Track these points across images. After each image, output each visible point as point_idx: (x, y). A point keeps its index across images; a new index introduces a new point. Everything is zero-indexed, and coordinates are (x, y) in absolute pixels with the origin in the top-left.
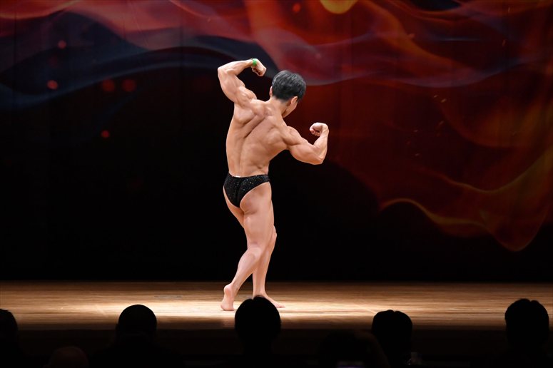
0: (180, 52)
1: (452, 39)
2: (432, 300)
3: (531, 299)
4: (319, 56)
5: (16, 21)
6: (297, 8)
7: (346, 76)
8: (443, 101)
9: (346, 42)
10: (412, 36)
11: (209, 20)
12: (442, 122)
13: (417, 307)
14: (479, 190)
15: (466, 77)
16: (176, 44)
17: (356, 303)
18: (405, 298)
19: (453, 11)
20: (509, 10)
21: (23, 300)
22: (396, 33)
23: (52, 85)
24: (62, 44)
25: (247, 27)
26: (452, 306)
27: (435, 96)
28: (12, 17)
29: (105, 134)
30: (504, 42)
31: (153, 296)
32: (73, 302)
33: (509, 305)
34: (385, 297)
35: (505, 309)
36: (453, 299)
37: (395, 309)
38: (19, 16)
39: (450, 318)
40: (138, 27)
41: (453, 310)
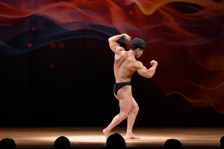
0: (83, 31)
1: (195, 26)
4: (140, 33)
5: (15, 19)
6: (131, 13)
7: (151, 41)
8: (192, 51)
9: (151, 27)
10: (179, 24)
11: (95, 18)
12: (191, 60)
13: (183, 138)
14: (206, 88)
16: (82, 28)
17: (157, 136)
18: (178, 134)
19: (196, 14)
20: (219, 13)
21: (18, 135)
22: (172, 23)
23: (30, 45)
24: (34, 29)
25: (110, 21)
26: (198, 138)
27: (188, 49)
28: (13, 17)
29: (52, 66)
30: (217, 27)
31: (72, 133)
32: (39, 136)
33: (222, 137)
34: (168, 133)
35: (220, 139)
36: (198, 134)
37: (174, 138)
38: (16, 17)
39: (196, 142)
40: (65, 21)
41: (198, 139)
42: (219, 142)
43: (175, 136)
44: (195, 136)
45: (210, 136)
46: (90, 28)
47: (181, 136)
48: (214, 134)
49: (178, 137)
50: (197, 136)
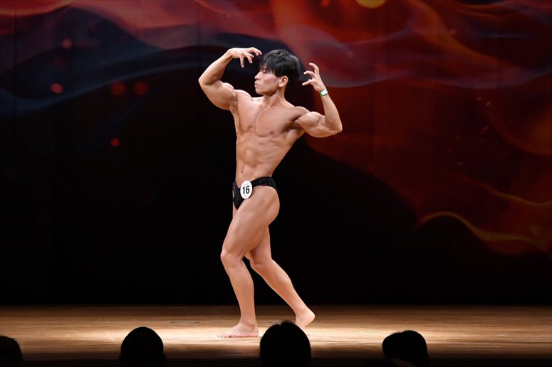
0: (197, 51)
1: (497, 36)
2: (479, 325)
4: (350, 54)
5: (16, 17)
7: (381, 77)
8: (488, 104)
9: (380, 39)
10: (453, 32)
11: (229, 16)
12: (486, 128)
15: (513, 77)
16: (191, 42)
18: (449, 323)
19: (498, 4)
21: (25, 326)
22: (434, 29)
23: (57, 88)
24: (67, 44)
25: (271, 24)
26: (501, 332)
27: (479, 99)
28: (11, 13)
29: (115, 143)
31: (169, 322)
32: (81, 329)
40: (151, 24)
41: (501, 336)
43: (442, 329)
44: (493, 330)
45: (536, 329)
46: (216, 43)
47: (457, 329)
49: (451, 331)
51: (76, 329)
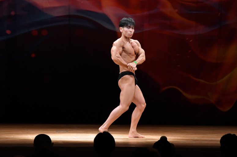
0: (69, 17)
1: (195, 12)
2: (186, 134)
3: (232, 133)
7: (146, 29)
8: (191, 41)
9: (146, 13)
10: (176, 10)
11: (82, 2)
12: (190, 51)
13: (179, 137)
14: (206, 82)
15: (202, 30)
16: (67, 14)
17: (150, 135)
18: (173, 133)
22: (169, 10)
23: (8, 32)
24: (13, 13)
25: (100, 6)
27: (187, 39)
29: (33, 55)
30: (219, 14)
31: (55, 131)
32: (18, 134)
33: (222, 136)
35: (220, 138)
36: (196, 133)
39: (194, 142)
40: (49, 5)
41: (196, 138)
42: (219, 142)
43: (170, 135)
45: (210, 136)
46: (77, 14)
47: (177, 135)
48: (214, 133)
49: (174, 136)
50: (194, 136)
51: (15, 134)
